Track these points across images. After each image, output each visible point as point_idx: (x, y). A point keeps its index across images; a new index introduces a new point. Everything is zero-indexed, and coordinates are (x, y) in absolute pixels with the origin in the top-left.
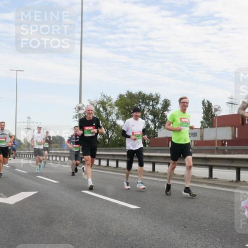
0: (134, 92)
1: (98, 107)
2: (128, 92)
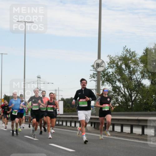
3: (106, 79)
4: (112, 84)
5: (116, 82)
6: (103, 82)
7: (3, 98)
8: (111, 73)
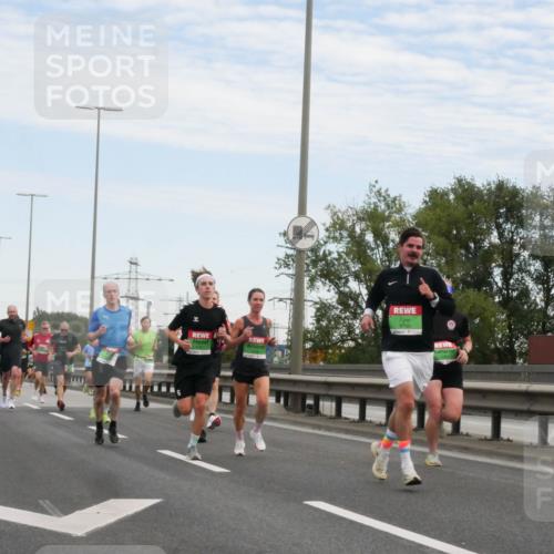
0: (480, 183)
1: (358, 230)
2: (460, 181)
3: (322, 271)
4: (337, 285)
5: (347, 281)
6: (312, 280)
7: (31, 317)
8: (335, 255)
